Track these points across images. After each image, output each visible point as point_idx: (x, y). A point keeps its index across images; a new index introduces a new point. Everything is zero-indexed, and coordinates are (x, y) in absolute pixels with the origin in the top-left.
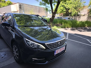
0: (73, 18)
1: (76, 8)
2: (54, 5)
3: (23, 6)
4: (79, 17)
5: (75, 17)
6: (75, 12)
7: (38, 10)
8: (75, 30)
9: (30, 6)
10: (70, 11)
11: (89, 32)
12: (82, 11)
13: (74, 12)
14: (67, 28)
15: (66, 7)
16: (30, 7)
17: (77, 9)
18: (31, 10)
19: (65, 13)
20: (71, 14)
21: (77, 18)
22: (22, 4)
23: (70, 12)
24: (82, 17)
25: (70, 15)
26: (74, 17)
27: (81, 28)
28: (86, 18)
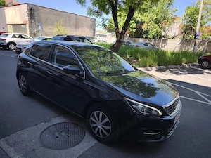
0: (152, 43)
1: (157, 22)
2: (120, 16)
3: (39, 11)
4: (165, 41)
5: (155, 41)
6: (155, 30)
7: (73, 22)
8: (164, 71)
9: (55, 12)
10: (144, 27)
11: (192, 75)
12: (169, 29)
13: (153, 29)
14: (149, 68)
15: (138, 19)
16: (55, 15)
17: (160, 24)
18: (57, 21)
19: (134, 30)
20: (146, 33)
21: (160, 44)
22: (35, 8)
23: (146, 29)
24: (169, 41)
25: (144, 36)
26: (153, 40)
27: (175, 66)
28: (178, 43)
